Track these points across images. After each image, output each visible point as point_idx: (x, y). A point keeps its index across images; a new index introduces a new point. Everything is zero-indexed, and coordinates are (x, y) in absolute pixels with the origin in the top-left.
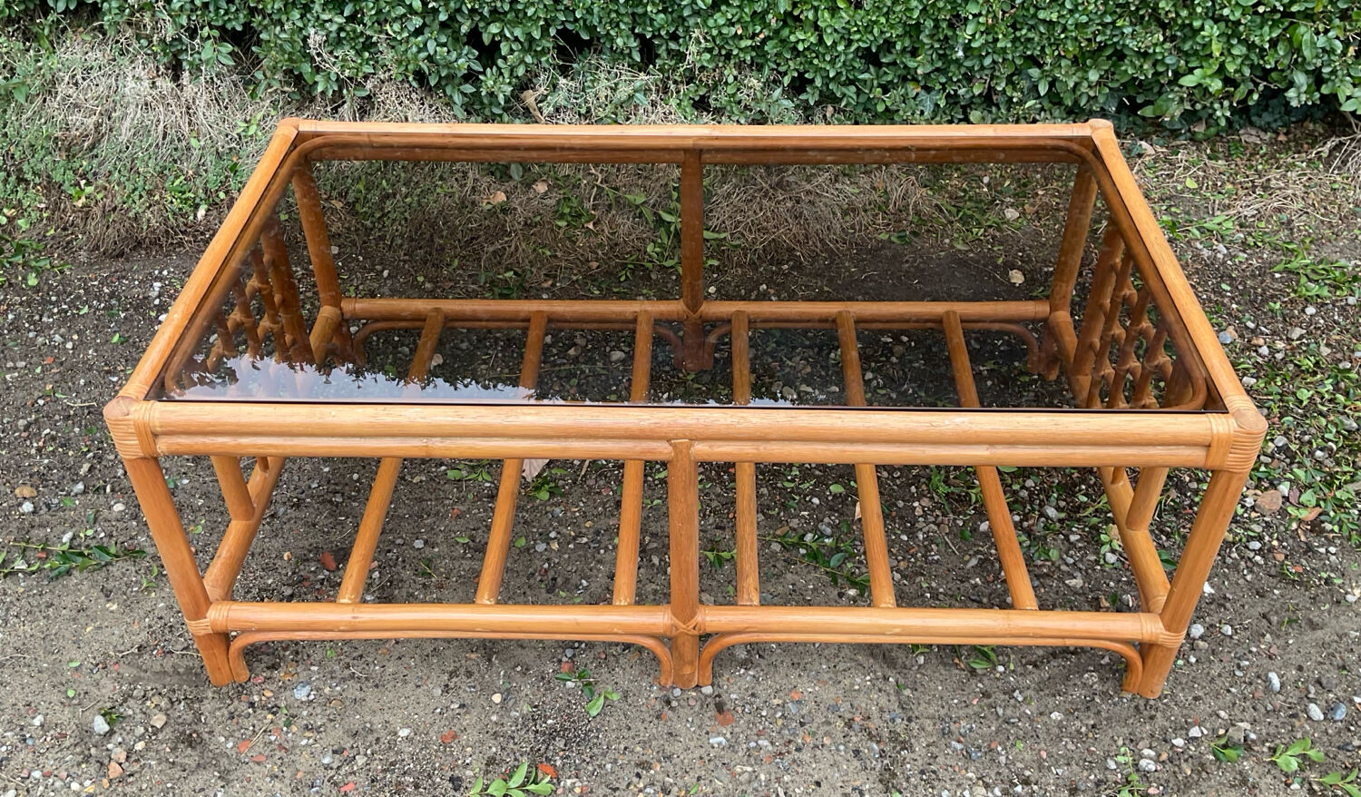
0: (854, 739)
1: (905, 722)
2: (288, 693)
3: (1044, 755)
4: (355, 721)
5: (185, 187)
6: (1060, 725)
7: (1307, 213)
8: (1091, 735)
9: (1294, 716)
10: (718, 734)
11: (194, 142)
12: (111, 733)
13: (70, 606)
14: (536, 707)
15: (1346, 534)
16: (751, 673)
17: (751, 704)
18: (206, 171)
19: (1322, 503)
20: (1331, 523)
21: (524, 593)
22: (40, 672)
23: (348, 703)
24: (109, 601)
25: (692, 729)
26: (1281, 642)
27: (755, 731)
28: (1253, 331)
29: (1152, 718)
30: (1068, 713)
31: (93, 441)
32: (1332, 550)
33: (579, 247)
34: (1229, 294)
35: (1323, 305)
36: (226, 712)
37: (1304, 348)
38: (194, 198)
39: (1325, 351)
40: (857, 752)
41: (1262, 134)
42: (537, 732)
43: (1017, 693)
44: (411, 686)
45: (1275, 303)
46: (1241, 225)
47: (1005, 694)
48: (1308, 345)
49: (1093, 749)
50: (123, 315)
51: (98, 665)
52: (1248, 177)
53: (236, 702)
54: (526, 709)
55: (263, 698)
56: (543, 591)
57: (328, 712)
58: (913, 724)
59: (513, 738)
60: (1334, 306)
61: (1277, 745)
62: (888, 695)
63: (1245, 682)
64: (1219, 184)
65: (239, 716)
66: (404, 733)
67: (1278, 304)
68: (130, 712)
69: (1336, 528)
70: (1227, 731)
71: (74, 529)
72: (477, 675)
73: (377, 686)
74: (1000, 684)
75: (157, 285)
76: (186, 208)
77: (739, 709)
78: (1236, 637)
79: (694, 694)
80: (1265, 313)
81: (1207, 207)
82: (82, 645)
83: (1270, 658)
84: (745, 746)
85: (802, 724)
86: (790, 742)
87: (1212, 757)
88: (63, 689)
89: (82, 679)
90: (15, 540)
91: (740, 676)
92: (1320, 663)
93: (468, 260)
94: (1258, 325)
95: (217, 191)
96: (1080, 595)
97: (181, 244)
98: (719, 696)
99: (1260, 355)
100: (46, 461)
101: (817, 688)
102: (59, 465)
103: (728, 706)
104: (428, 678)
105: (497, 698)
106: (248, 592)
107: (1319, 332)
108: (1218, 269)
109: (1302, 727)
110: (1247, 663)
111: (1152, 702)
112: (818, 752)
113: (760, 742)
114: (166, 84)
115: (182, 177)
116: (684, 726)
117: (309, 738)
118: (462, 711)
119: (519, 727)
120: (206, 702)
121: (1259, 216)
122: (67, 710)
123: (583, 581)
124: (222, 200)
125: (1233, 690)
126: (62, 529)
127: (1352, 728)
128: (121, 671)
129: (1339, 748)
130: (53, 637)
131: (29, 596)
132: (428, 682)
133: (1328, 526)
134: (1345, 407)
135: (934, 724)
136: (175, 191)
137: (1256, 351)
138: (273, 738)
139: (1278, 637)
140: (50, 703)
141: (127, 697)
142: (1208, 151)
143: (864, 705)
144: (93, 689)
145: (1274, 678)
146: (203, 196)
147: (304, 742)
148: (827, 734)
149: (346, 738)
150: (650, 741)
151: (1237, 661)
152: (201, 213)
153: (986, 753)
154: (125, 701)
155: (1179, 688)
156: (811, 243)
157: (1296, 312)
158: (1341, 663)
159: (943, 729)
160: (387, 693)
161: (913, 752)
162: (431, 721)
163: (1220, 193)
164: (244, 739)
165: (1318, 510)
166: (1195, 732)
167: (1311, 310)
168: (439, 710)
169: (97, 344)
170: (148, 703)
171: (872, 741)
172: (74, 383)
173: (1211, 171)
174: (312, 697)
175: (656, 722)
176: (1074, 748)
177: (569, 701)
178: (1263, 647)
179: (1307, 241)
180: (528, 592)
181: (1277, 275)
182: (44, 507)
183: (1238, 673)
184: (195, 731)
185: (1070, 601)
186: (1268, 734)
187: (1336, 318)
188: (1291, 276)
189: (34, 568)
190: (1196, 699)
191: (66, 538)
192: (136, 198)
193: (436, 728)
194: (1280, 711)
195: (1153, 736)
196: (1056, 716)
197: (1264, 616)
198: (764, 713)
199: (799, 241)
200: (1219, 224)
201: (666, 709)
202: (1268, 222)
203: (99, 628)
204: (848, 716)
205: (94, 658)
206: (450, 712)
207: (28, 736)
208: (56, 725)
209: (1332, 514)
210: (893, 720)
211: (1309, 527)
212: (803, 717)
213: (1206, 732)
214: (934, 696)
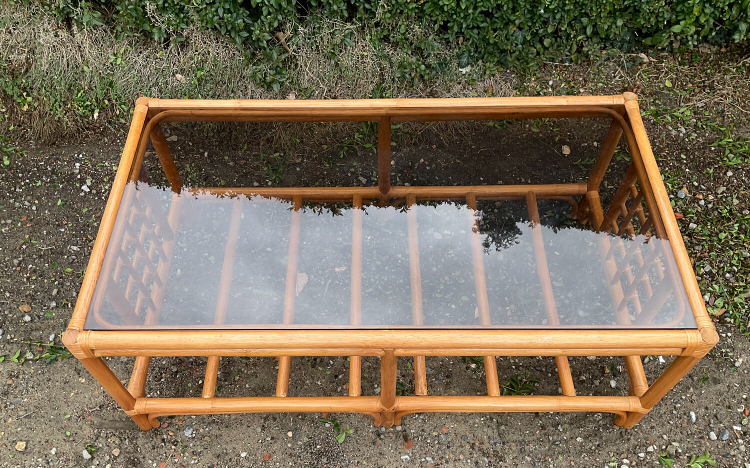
0: (475, 455)
1: (501, 445)
2: (181, 432)
3: (573, 463)
4: (218, 449)
5: (85, 98)
6: (581, 445)
7: (734, 106)
8: (597, 451)
9: (702, 438)
10: (406, 454)
11: (85, 68)
12: (93, 458)
13: (59, 380)
14: (311, 438)
15: (737, 324)
16: (421, 417)
17: (422, 436)
18: (95, 87)
19: (726, 306)
20: (730, 317)
21: (300, 368)
22: (50, 421)
23: (213, 438)
24: (80, 377)
25: (392, 451)
26: (697, 392)
27: (424, 452)
28: (697, 188)
29: (629, 439)
30: (586, 438)
31: (57, 273)
32: (729, 334)
33: (315, 134)
34: (685, 161)
35: (737, 169)
36: (150, 445)
37: (724, 200)
38: (90, 105)
39: (736, 202)
40: (477, 463)
41: (712, 47)
42: (312, 453)
43: (559, 427)
44: (245, 427)
45: (710, 169)
46: (695, 113)
47: (553, 427)
48: (726, 197)
49: (598, 459)
50: (61, 186)
51: (79, 417)
52: (701, 78)
53: (155, 439)
54: (306, 439)
55: (169, 437)
56: (310, 367)
57: (203, 443)
58: (506, 446)
59: (300, 457)
60: (743, 170)
61: (692, 455)
62: (493, 429)
63: (677, 417)
64: (684, 84)
65: (158, 447)
66: (243, 455)
67: (712, 170)
68: (101, 445)
69: (732, 321)
70: (667, 447)
71: (55, 332)
72: (278, 420)
73: (227, 427)
74: (550, 421)
75: (78, 165)
76: (87, 113)
77: (416, 439)
78: (674, 390)
79: (392, 429)
80: (704, 175)
81: (677, 100)
82: (70, 404)
83: (692, 402)
84: (419, 461)
85: (448, 447)
86: (442, 458)
87: (658, 463)
88: (63, 431)
89: (72, 425)
90: (24, 340)
91: (415, 419)
92: (718, 405)
93: (252, 145)
94: (699, 185)
95: (103, 99)
96: (594, 365)
97: (87, 136)
98: (405, 431)
99: (699, 205)
100: (33, 287)
101: (456, 425)
102: (40, 289)
103: (410, 437)
104: (253, 421)
105: (290, 434)
106: (153, 370)
107: (733, 188)
108: (679, 144)
109: (705, 444)
110: (679, 405)
111: (629, 431)
112: (457, 464)
113: (427, 458)
114: (63, 34)
115: (82, 91)
116: (388, 448)
117: (195, 460)
118: (273, 442)
119: (303, 450)
120: (139, 439)
121: (706, 107)
122: (67, 444)
123: (331, 361)
124: (107, 106)
125: (671, 422)
126: (48, 331)
127: (731, 444)
128: (92, 420)
129: (723, 456)
130: (53, 399)
131: (37, 375)
132: (254, 424)
133: (728, 320)
134: (744, 242)
135: (517, 446)
136: (79, 101)
137: (698, 203)
138: (176, 460)
139: (697, 389)
140: (58, 440)
141: (98, 437)
142: (680, 59)
143: (480, 435)
144: (79, 431)
145: (693, 415)
146: (96, 104)
147: (193, 462)
148: (461, 453)
149: (214, 458)
150: (370, 458)
151: (674, 404)
152: (96, 115)
153: (542, 462)
154: (97, 438)
155: (644, 421)
156: (449, 130)
157: (722, 175)
158: (728, 404)
159: (521, 449)
160: (233, 431)
161: (506, 462)
162: (257, 447)
163: (684, 90)
164: (162, 462)
165: (724, 310)
166: (650, 449)
167: (730, 174)
168: (260, 441)
169: (50, 206)
170: (109, 440)
171: (484, 456)
172: (40, 233)
173: (681, 74)
174: (194, 435)
175: (373, 446)
176: (588, 459)
177: (328, 435)
178: (688, 395)
179: (732, 125)
180: (302, 368)
181: (713, 148)
182: (36, 318)
183: (675, 412)
184: (136, 458)
185: (589, 369)
186: (687, 448)
187: (744, 178)
188: (721, 148)
189: (37, 358)
190: (652, 428)
191: (52, 337)
192: (58, 107)
193: (260, 451)
194: (694, 435)
195: (628, 450)
196: (579, 439)
197: (690, 376)
198: (429, 441)
199: (442, 129)
200: (683, 113)
201: (378, 439)
202: (711, 111)
203: (77, 393)
204: (472, 442)
205: (77, 412)
206: (266, 442)
207: (50, 460)
208: (63, 453)
209: (731, 312)
210: (495, 444)
211: (718, 321)
212: (449, 443)
213: (656, 448)
214: (516, 429)
